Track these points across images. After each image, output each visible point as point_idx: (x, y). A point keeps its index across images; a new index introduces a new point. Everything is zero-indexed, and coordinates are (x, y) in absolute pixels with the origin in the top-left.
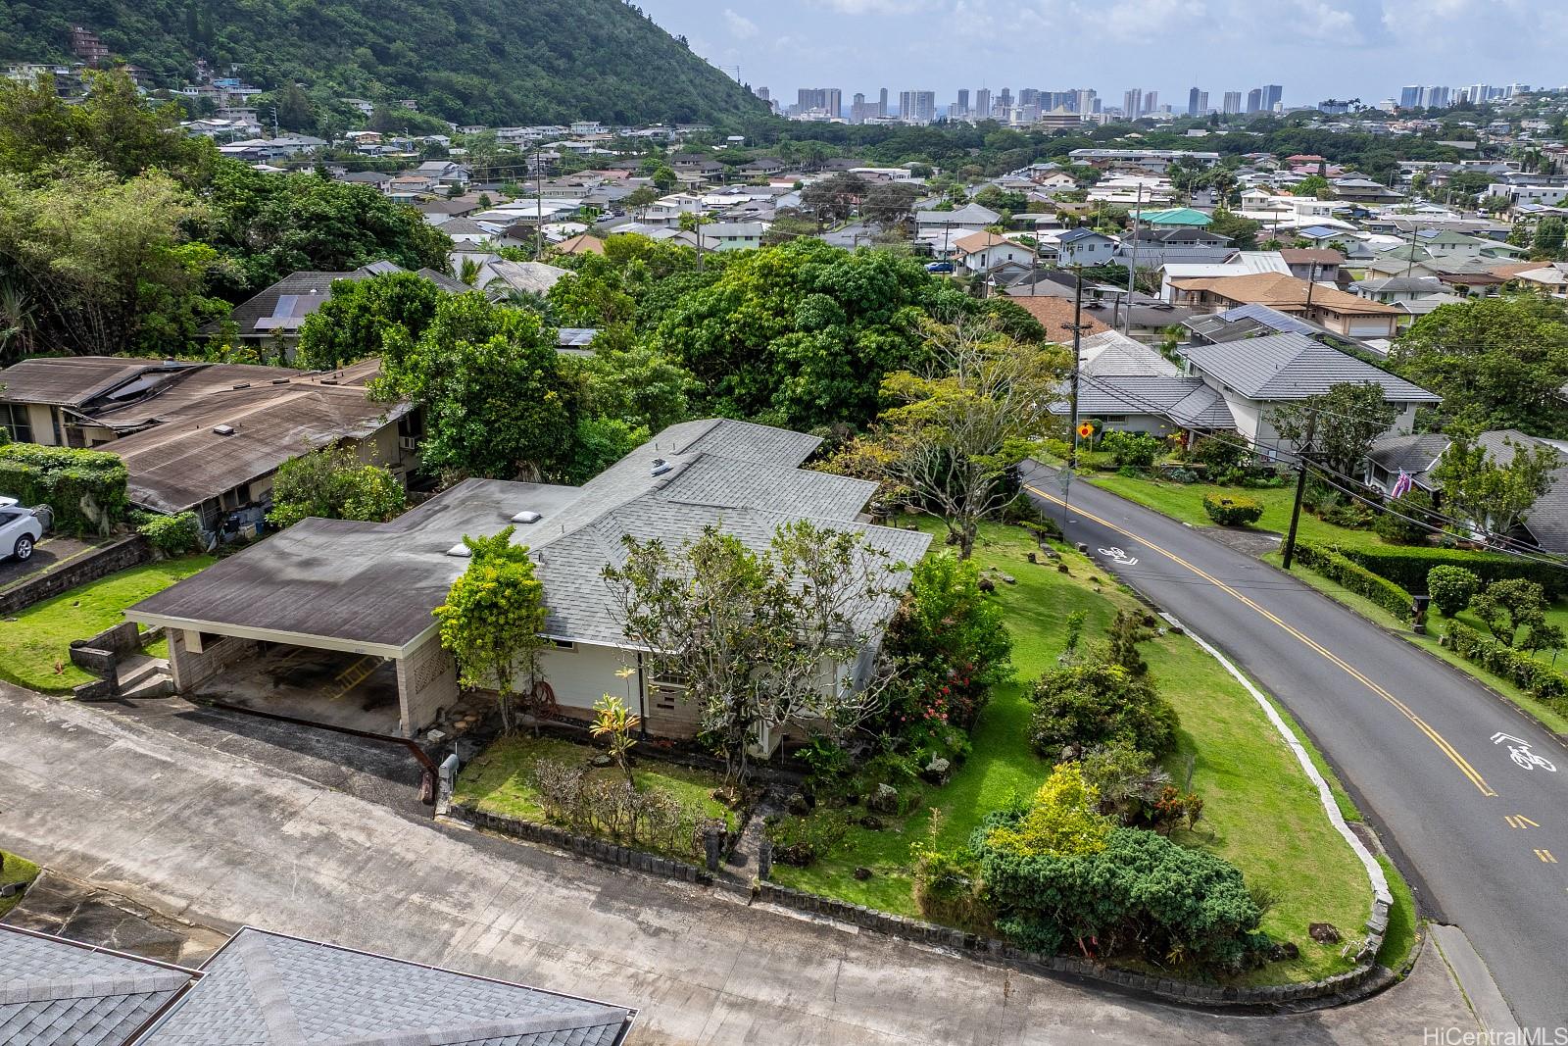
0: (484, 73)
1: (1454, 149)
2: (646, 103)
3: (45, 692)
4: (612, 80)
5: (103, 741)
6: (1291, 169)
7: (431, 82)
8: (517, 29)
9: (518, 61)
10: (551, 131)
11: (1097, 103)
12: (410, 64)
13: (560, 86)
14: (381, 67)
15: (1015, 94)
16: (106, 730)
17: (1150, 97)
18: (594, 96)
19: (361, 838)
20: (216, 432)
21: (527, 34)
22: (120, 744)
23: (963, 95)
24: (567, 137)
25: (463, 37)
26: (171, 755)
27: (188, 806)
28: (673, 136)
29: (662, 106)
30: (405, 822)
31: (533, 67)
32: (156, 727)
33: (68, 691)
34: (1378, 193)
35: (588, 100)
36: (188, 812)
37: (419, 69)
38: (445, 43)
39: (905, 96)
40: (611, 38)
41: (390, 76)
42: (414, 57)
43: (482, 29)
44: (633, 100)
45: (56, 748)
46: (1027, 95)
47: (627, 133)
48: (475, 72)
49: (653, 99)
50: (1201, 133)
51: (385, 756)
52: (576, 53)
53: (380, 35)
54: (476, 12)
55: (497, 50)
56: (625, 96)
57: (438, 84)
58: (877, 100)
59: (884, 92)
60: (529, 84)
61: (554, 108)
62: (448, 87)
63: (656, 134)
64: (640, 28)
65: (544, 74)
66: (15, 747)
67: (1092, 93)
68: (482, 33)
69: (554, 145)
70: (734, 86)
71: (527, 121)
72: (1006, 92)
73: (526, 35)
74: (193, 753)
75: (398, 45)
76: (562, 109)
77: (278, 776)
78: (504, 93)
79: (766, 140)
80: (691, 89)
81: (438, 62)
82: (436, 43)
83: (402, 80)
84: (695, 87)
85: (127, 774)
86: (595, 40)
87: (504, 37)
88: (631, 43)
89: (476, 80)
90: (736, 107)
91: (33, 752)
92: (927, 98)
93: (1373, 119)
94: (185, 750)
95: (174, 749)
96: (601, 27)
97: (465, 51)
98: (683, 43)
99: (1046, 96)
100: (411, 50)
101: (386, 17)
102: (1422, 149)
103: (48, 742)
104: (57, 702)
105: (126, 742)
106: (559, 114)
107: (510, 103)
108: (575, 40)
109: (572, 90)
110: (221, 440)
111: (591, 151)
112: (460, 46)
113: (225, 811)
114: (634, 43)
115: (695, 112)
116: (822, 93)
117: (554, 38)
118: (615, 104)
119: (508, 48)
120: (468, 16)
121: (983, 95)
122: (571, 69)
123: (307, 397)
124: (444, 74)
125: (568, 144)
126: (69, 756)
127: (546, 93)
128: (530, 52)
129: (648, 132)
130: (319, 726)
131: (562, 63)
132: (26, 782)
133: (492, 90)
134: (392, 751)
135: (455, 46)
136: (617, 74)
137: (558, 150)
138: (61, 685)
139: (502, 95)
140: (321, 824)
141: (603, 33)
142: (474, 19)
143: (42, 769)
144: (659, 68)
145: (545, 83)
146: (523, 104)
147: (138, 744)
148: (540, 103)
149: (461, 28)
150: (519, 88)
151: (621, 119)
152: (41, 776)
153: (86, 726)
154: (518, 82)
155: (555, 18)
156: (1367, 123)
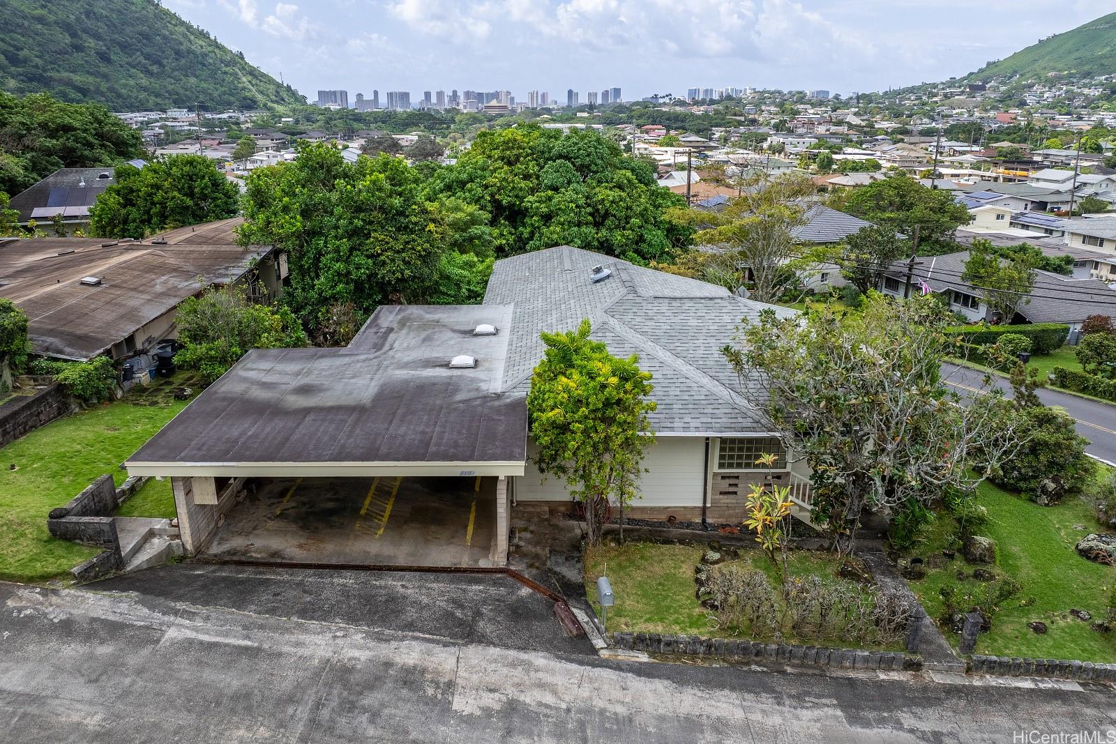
0: (96, 74)
1: (736, 120)
2: (219, 96)
3: (30, 581)
4: (193, 80)
5: (148, 636)
6: (647, 133)
7: (55, 80)
8: (118, 44)
9: (121, 66)
10: (153, 115)
11: (512, 99)
12: (36, 66)
13: (156, 84)
14: (13, 69)
15: (461, 94)
16: (144, 618)
17: (543, 96)
18: (181, 91)
19: (549, 699)
20: (82, 284)
21: (126, 47)
22: (172, 633)
23: (428, 95)
24: (166, 119)
25: (78, 48)
26: (248, 637)
27: (318, 705)
28: (242, 118)
29: (232, 98)
30: (574, 666)
31: (133, 71)
32: (206, 603)
33: (65, 575)
34: (706, 144)
35: (177, 94)
36: (325, 714)
37: (45, 71)
38: (63, 52)
39: (390, 95)
40: (189, 51)
41: (21, 75)
42: (39, 62)
43: (91, 43)
44: (211, 94)
45: (91, 657)
46: (468, 94)
47: (209, 116)
48: (88, 72)
49: (225, 93)
50: (585, 115)
51: (493, 591)
52: (165, 61)
53: (10, 44)
54: (85, 31)
55: (104, 57)
56: (204, 91)
57: (60, 81)
58: (372, 98)
59: (376, 93)
60: (132, 82)
61: (152, 99)
62: (69, 83)
63: (230, 117)
64: (210, 46)
65: (142, 75)
66: (28, 666)
67: (508, 93)
68: (92, 45)
69: (158, 124)
70: (279, 86)
71: (132, 108)
72: (455, 92)
73: (124, 47)
74: (275, 629)
75: (25, 52)
76: (159, 100)
77: (395, 638)
78: (114, 88)
79: (308, 120)
80: (250, 87)
81: (59, 66)
82: (56, 52)
83: (31, 79)
84: (253, 85)
85: (208, 675)
86: (177, 53)
87: (108, 49)
88: (205, 55)
89: (91, 79)
90: (283, 100)
91: (59, 669)
92: (405, 96)
93: (680, 106)
94: (261, 627)
95: (245, 627)
96: (181, 43)
97: (78, 58)
98: (241, 56)
99: (480, 95)
100: (37, 57)
101: (12, 31)
102: (718, 121)
103: (71, 650)
104: (55, 592)
105: (177, 630)
106: (158, 104)
107: (119, 96)
108: (163, 52)
109: (165, 87)
110: (93, 290)
111: (186, 128)
112: (75, 55)
113: (370, 700)
114: (207, 55)
115: (255, 102)
116: (334, 93)
117: (148, 50)
118: (197, 97)
119: (113, 57)
120: (79, 33)
121: (440, 95)
122: (163, 72)
123: (150, 254)
124: (65, 75)
125: (169, 124)
126: (114, 666)
127: (145, 89)
128: (130, 60)
129: (225, 116)
130: (390, 569)
131: (155, 68)
132: (75, 718)
133: (104, 86)
134: (495, 583)
135: (71, 55)
136: (197, 77)
137: (161, 127)
138: (51, 569)
139: (111, 90)
140: (491, 691)
141: (183, 48)
142: (84, 36)
143: (88, 692)
144: (226, 73)
145: (144, 82)
146: (129, 96)
147: (196, 629)
148: (143, 95)
149: (75, 41)
150: (125, 86)
151: (203, 108)
152: (91, 703)
153: (111, 617)
154: (123, 81)
155: (147, 37)
156: (678, 108)
